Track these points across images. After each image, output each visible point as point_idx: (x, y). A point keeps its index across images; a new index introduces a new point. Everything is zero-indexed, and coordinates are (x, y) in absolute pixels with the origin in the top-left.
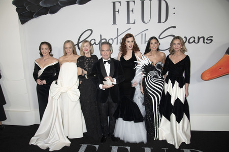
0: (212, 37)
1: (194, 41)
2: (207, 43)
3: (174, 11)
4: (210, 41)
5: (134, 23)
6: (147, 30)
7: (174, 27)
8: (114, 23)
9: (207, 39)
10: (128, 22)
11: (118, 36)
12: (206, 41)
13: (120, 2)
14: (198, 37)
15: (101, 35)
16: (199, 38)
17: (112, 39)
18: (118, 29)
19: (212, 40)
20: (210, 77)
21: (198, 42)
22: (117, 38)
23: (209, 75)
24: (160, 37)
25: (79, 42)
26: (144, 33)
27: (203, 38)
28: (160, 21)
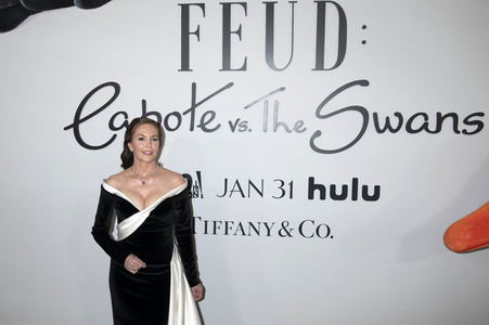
0: (482, 114)
1: (425, 127)
2: (465, 132)
3: (364, 35)
4: (475, 127)
5: (244, 68)
6: (283, 89)
7: (365, 83)
8: (185, 66)
9: (466, 122)
10: (226, 66)
11: (194, 106)
12: (461, 126)
13: (202, 6)
14: (439, 114)
15: (144, 102)
16: (440, 119)
17: (176, 114)
18: (194, 85)
19: (481, 125)
20: (472, 243)
21: (439, 129)
22: (192, 110)
23: (468, 236)
24: (323, 113)
25: (77, 121)
26: (271, 100)
27: (455, 116)
28: (320, 65)
